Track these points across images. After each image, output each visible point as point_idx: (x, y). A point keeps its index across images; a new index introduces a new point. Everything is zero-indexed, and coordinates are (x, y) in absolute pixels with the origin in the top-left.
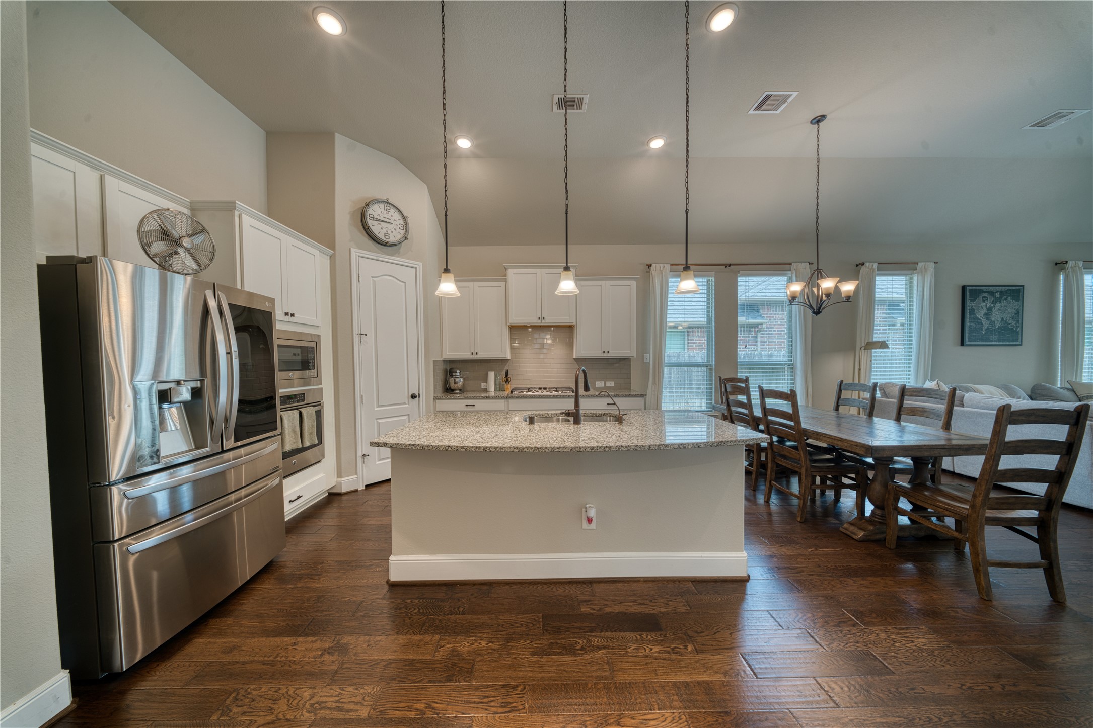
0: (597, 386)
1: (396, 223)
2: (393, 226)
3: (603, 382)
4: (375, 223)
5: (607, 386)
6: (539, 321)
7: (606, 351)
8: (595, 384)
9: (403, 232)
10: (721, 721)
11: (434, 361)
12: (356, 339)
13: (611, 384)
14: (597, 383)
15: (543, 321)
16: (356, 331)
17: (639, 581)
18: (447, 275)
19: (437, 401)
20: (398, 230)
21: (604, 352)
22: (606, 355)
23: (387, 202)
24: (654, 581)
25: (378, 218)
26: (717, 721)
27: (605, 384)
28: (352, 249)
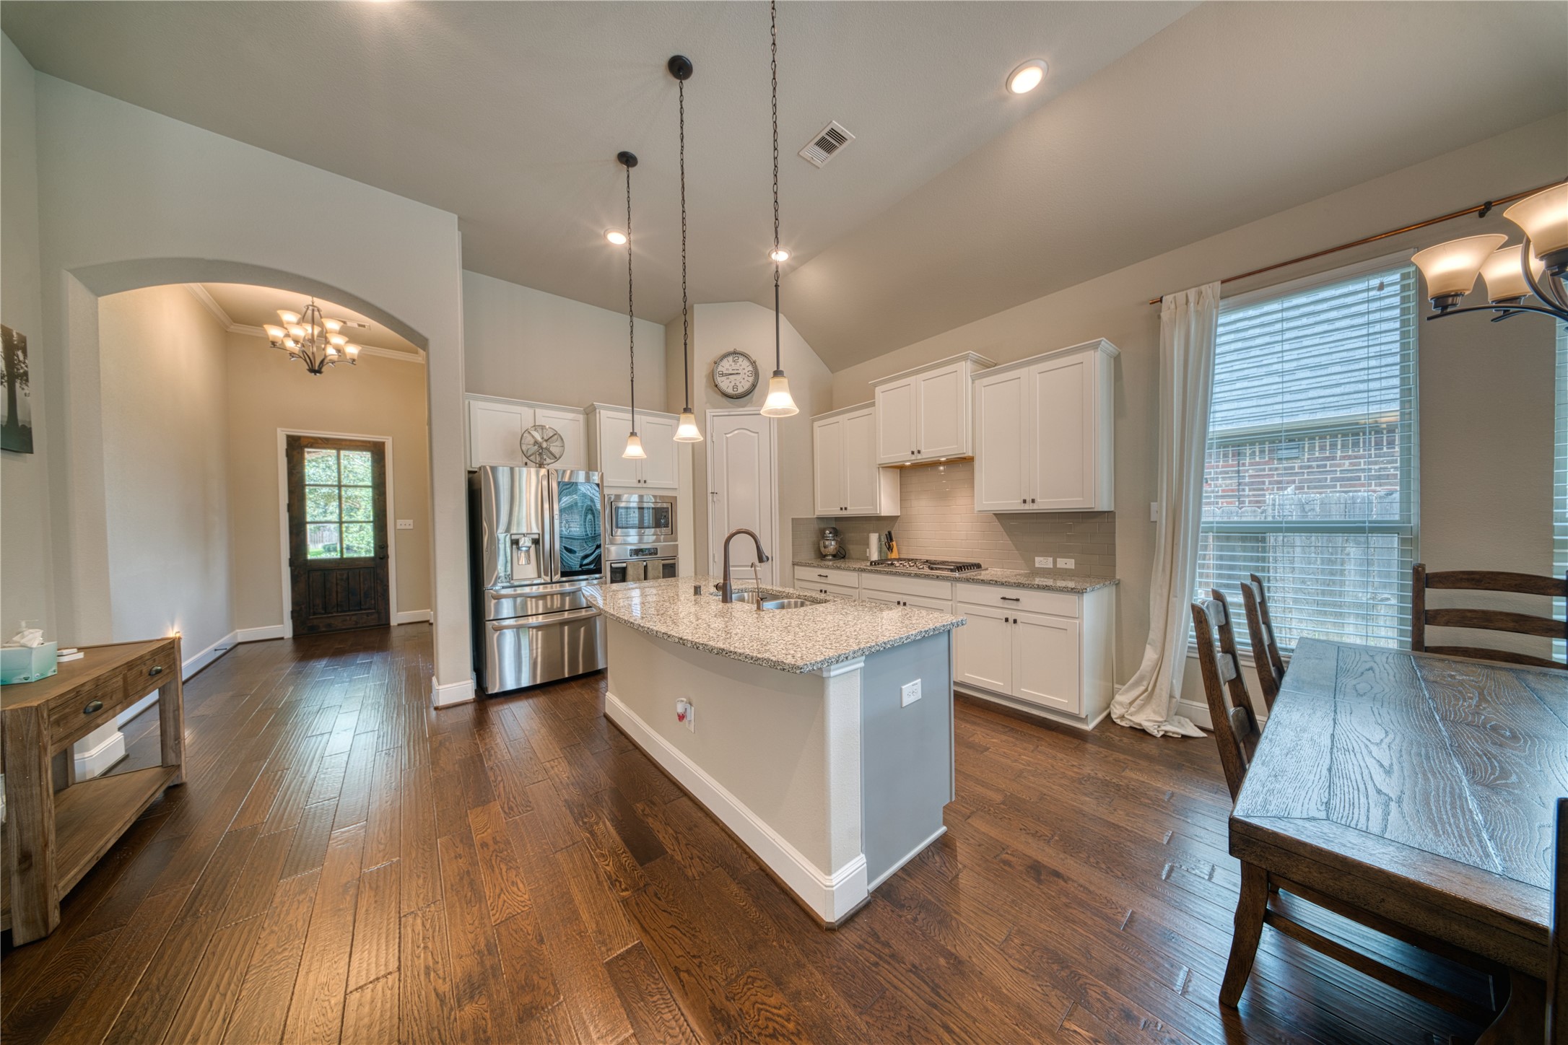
0: (1037, 565)
1: (744, 371)
2: (740, 376)
3: (1051, 559)
4: (724, 378)
5: (1058, 566)
6: (913, 457)
7: (1029, 500)
8: (1034, 561)
9: (751, 379)
10: (530, 937)
11: (793, 519)
12: (710, 497)
13: (1067, 563)
14: (1037, 559)
15: (919, 457)
16: (710, 491)
17: (718, 825)
18: (634, 438)
19: (796, 567)
20: (746, 378)
21: (1025, 501)
22: (1029, 507)
23: (735, 353)
24: (729, 836)
25: (727, 372)
26: (529, 935)
27: (1055, 563)
28: (707, 411)
